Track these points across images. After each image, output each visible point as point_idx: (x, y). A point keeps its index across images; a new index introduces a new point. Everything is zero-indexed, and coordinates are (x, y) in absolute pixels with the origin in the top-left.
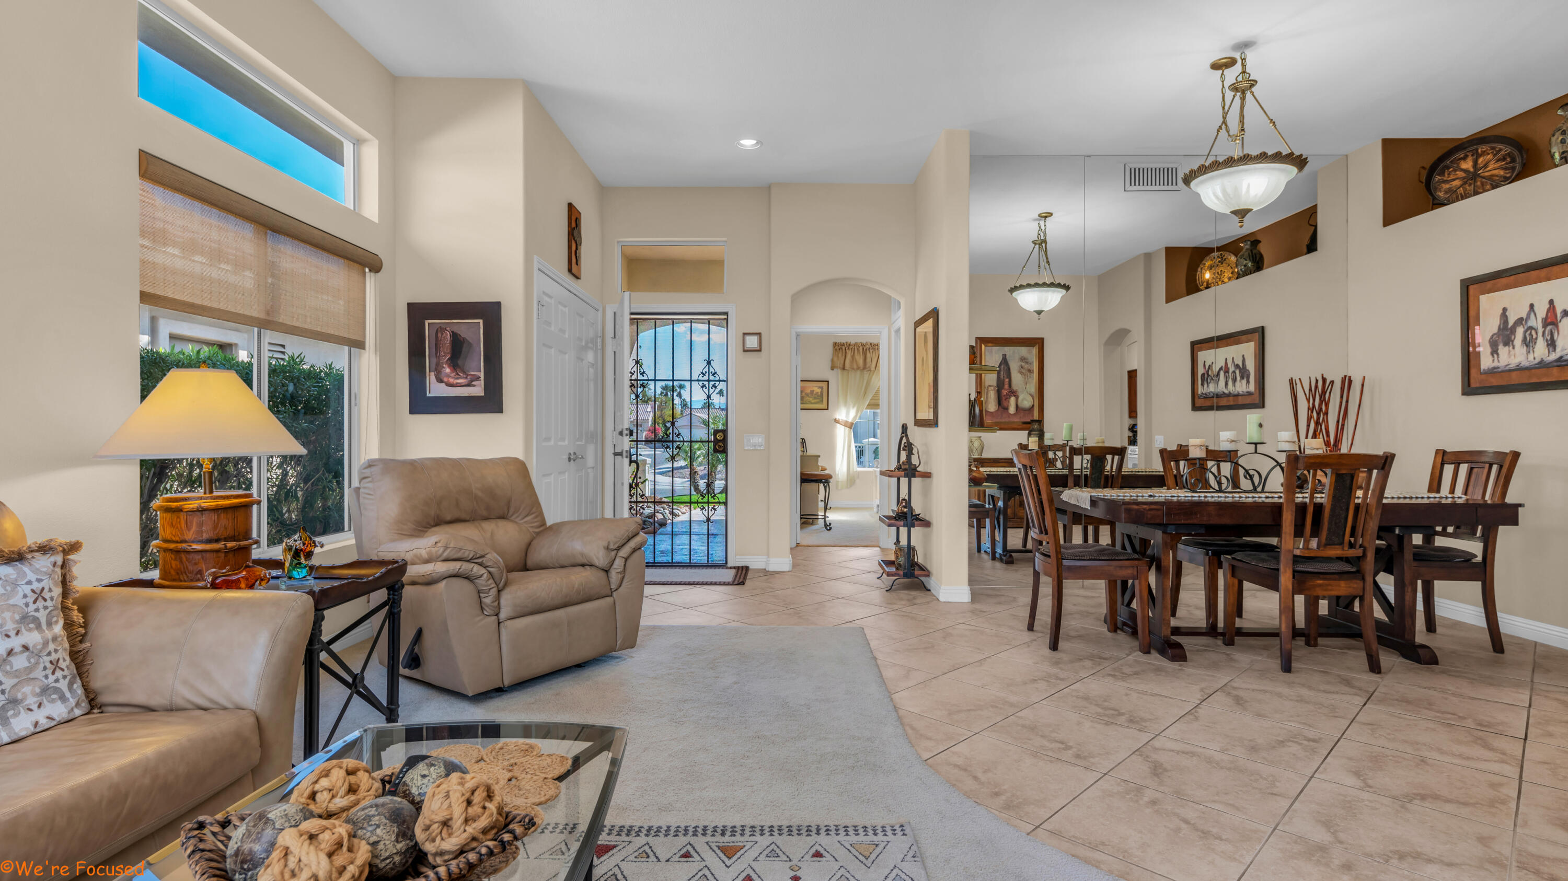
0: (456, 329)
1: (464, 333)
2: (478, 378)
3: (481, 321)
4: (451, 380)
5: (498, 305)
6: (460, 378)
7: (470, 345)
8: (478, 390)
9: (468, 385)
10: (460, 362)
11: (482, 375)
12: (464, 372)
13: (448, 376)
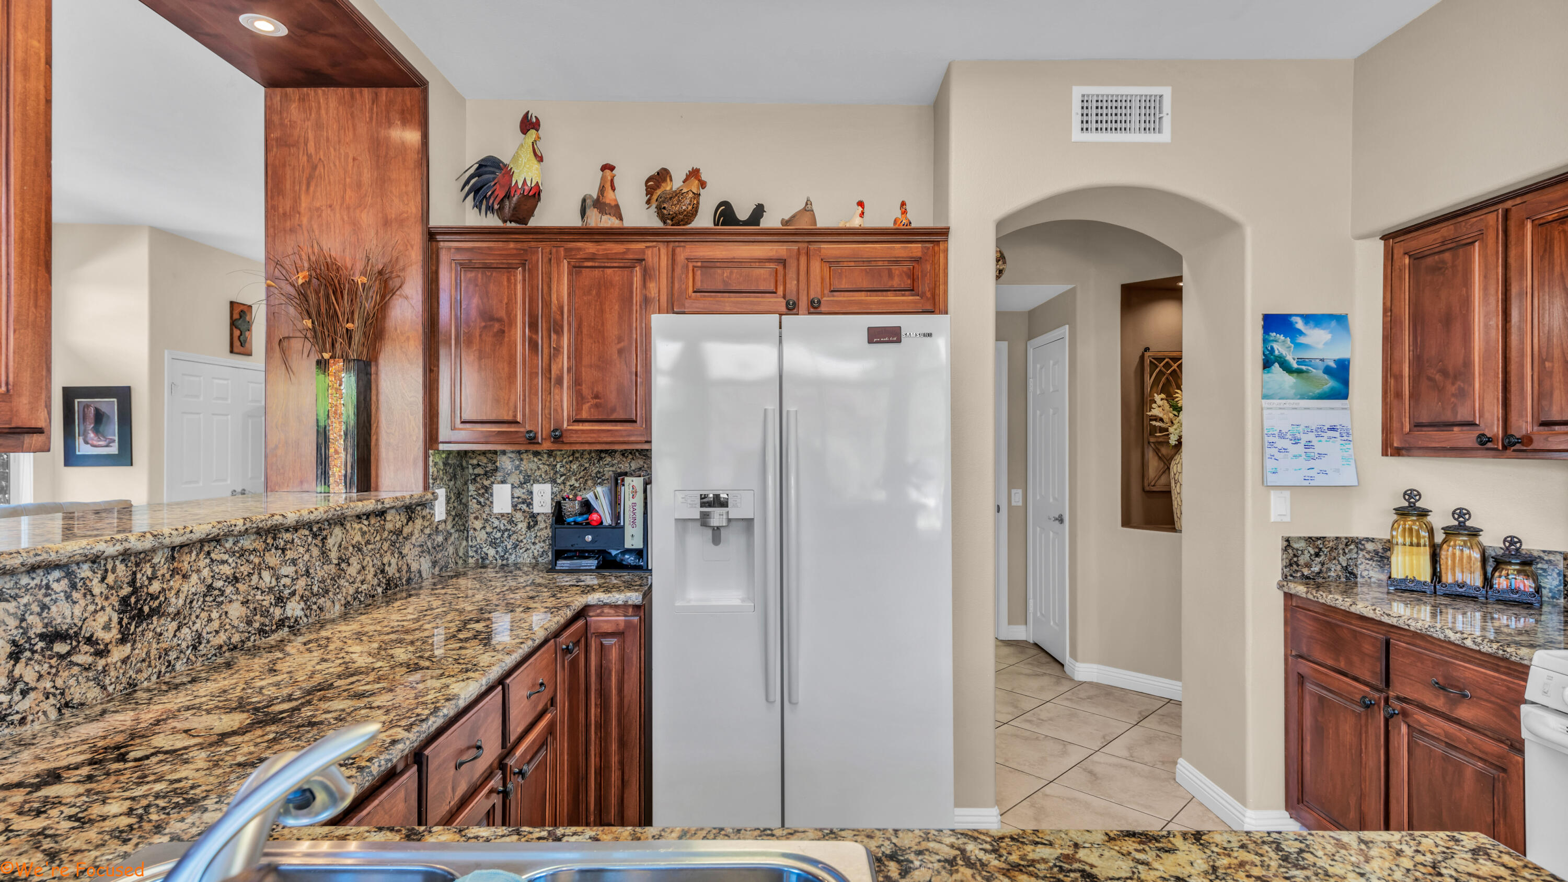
0: (98, 406)
1: (104, 409)
2: (114, 441)
3: (115, 400)
4: (95, 443)
5: (129, 389)
6: (101, 440)
7: (108, 417)
8: (114, 450)
9: (107, 446)
10: (101, 429)
11: (116, 438)
12: (104, 437)
13: (92, 439)
